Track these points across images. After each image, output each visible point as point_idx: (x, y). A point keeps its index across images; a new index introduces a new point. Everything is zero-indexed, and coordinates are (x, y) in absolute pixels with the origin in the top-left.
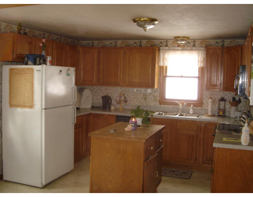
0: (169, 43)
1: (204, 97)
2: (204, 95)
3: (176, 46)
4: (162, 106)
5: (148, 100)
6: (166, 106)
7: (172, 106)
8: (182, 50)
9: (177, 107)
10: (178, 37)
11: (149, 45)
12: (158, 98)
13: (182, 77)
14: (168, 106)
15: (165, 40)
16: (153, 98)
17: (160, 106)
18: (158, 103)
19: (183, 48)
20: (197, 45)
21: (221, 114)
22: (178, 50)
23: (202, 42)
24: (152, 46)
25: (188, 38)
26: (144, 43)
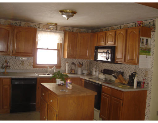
0: (41, 26)
1: (62, 62)
2: (61, 61)
3: (45, 28)
4: (35, 69)
5: (25, 65)
6: (37, 69)
7: (42, 69)
8: (50, 32)
9: (44, 70)
10: (51, 23)
11: (27, 26)
12: (32, 64)
13: (48, 49)
14: (39, 69)
15: (38, 24)
16: (28, 64)
17: (33, 69)
18: (32, 67)
19: (51, 31)
20: (58, 29)
21: (73, 72)
22: (47, 31)
23: (61, 28)
24: (29, 27)
25: (56, 24)
26: (23, 24)
